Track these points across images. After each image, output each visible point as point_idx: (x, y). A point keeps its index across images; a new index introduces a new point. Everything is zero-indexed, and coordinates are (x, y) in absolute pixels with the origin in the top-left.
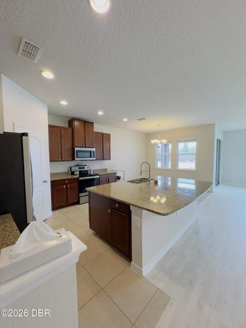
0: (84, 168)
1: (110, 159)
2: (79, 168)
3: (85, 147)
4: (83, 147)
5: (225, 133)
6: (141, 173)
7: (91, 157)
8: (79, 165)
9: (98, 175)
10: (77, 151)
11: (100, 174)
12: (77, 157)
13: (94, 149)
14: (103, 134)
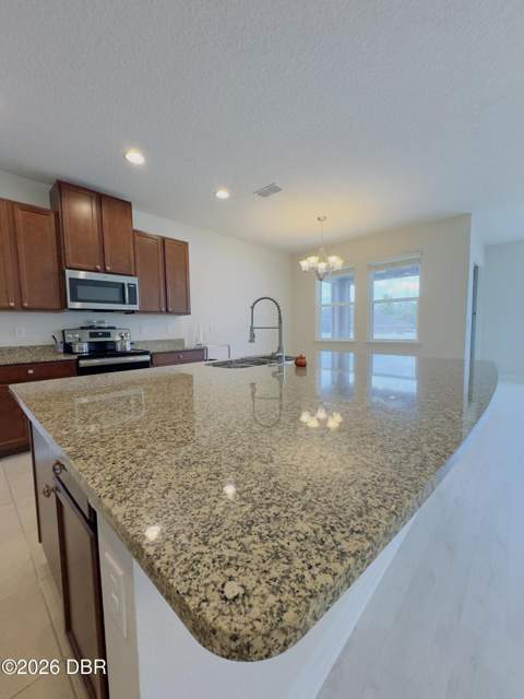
0: (108, 335)
1: (189, 313)
2: (92, 335)
3: (106, 272)
4: (97, 271)
5: (490, 249)
6: (253, 336)
7: (124, 302)
8: (91, 327)
9: (146, 353)
10: (75, 282)
11: (152, 351)
12: (74, 299)
13: (134, 280)
14: (164, 240)
